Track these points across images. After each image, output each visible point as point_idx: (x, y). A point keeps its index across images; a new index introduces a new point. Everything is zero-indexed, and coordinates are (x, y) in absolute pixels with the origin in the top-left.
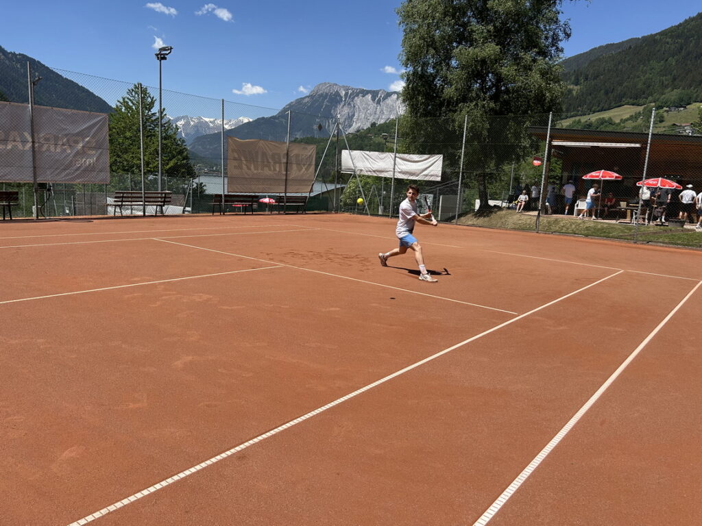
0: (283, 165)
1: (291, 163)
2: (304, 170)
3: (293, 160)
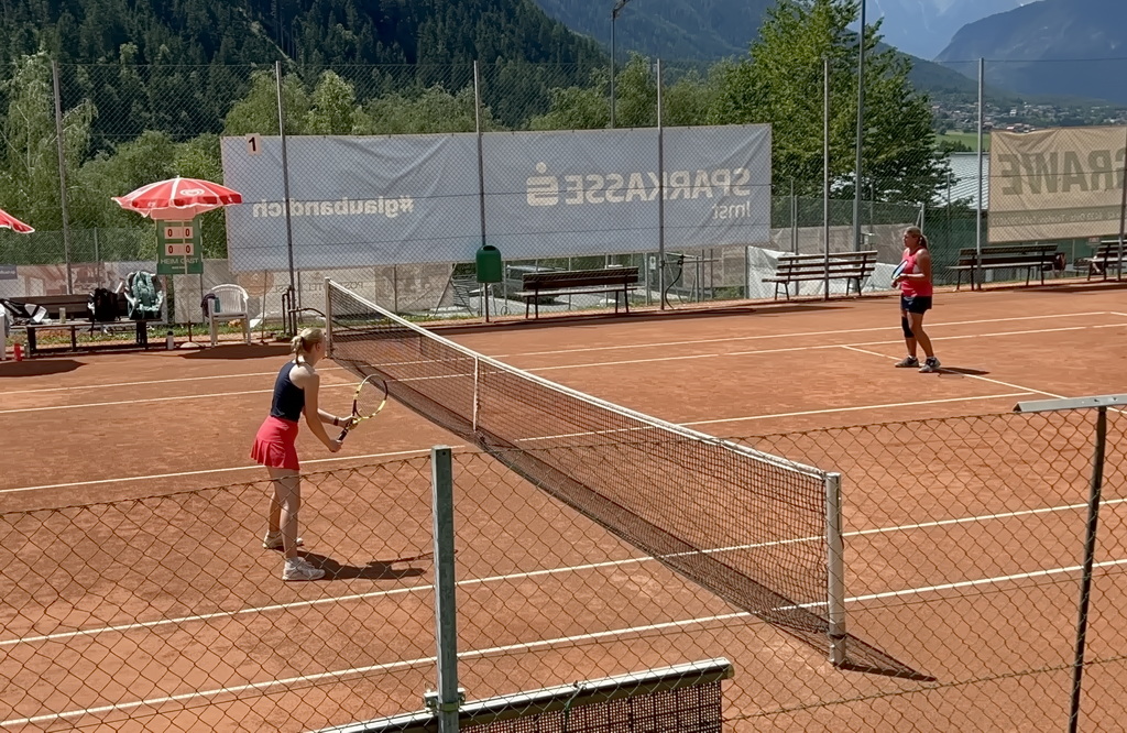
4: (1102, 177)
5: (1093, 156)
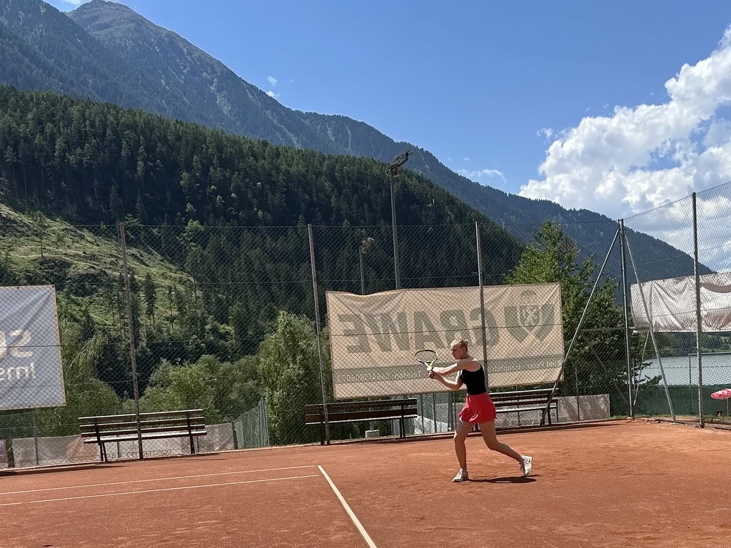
0: (471, 332)
1: (494, 328)
2: (531, 337)
3: (500, 319)
5: (445, 316)
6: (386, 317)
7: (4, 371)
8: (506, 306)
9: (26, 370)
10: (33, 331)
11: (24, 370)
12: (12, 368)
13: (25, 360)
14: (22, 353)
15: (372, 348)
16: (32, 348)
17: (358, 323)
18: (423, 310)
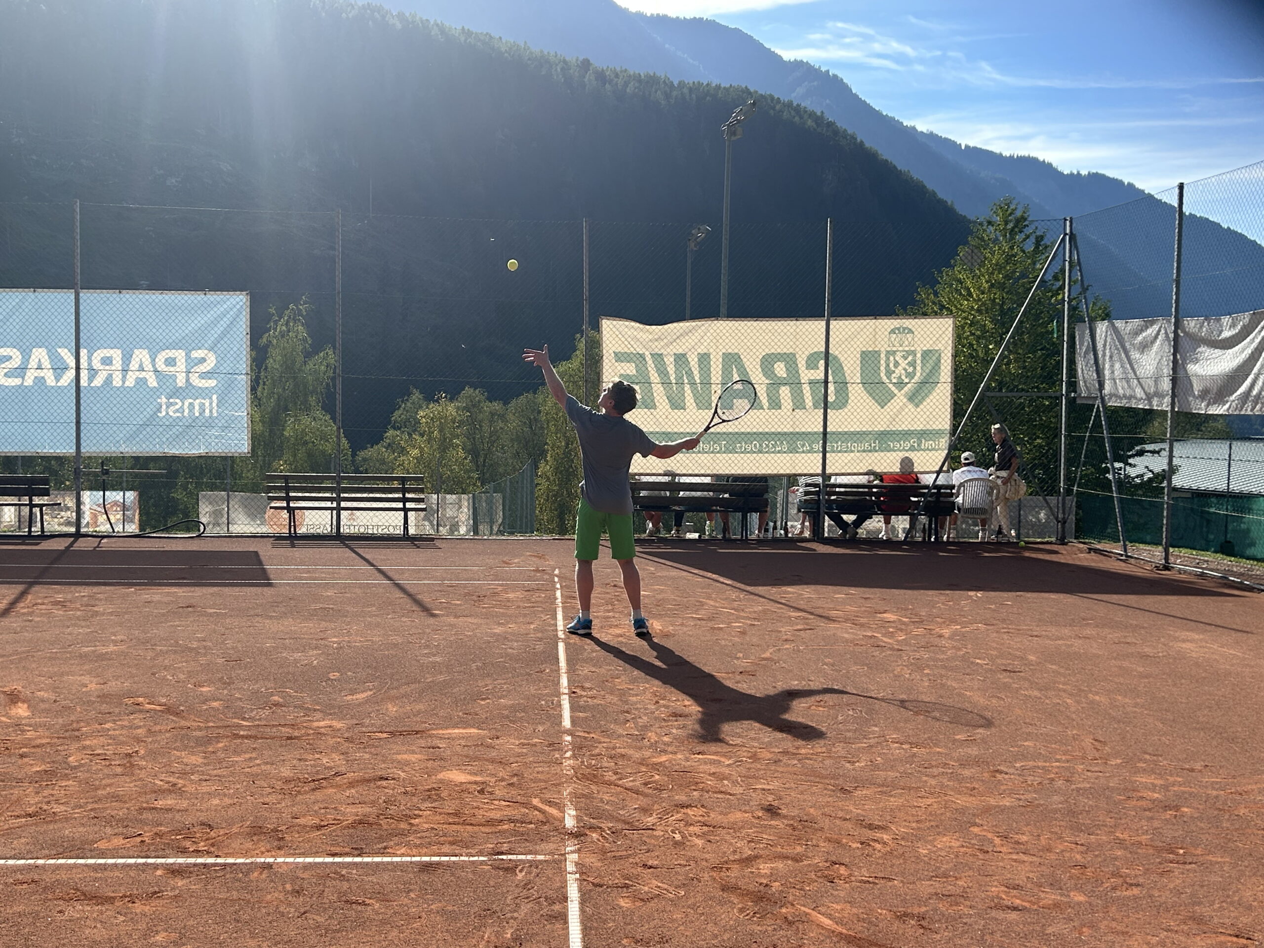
4: (785, 392)
5: (768, 362)
6: (681, 359)
7: (180, 404)
8: (864, 349)
9: (207, 404)
10: (219, 352)
11: (204, 404)
12: (191, 401)
13: (207, 391)
14: (203, 381)
15: (657, 404)
16: (216, 375)
17: (640, 365)
18: (736, 351)
